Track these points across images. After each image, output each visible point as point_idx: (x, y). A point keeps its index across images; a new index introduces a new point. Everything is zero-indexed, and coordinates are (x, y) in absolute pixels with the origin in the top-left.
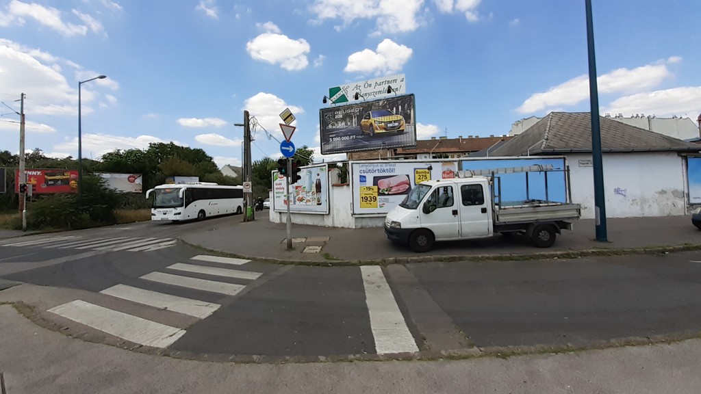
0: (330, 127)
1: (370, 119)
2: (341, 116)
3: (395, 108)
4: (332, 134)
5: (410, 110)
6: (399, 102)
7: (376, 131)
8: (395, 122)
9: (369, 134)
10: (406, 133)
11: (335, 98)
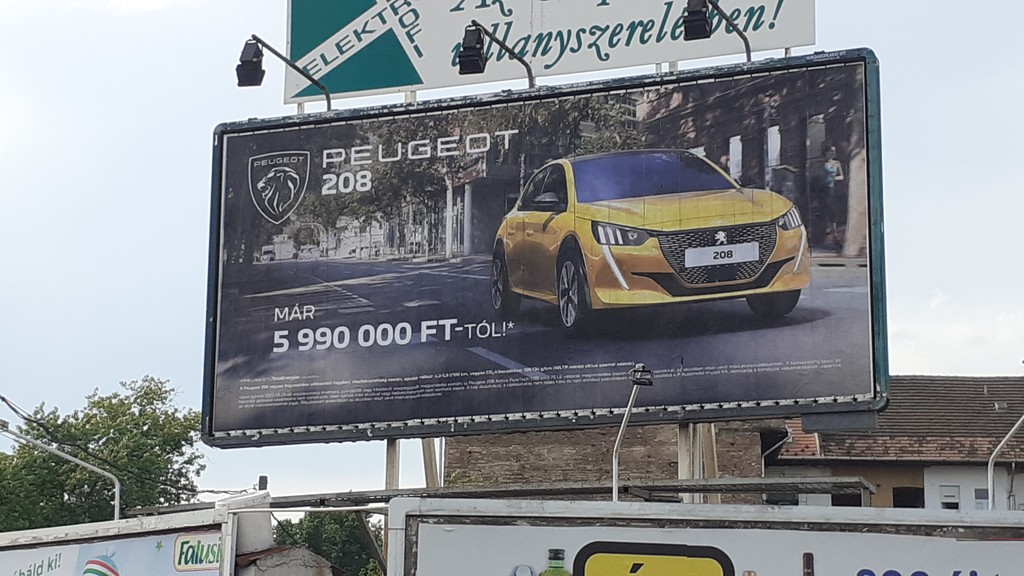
0: (283, 249)
1: (560, 206)
2: (363, 183)
3: (736, 144)
4: (289, 302)
5: (845, 161)
6: (771, 101)
7: (605, 297)
8: (737, 234)
9: (554, 313)
10: (812, 316)
11: (327, 55)
